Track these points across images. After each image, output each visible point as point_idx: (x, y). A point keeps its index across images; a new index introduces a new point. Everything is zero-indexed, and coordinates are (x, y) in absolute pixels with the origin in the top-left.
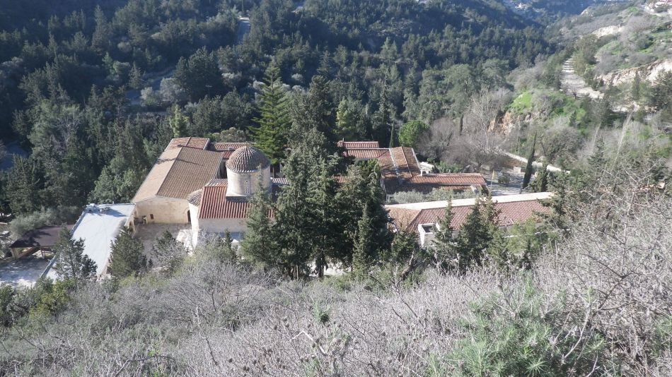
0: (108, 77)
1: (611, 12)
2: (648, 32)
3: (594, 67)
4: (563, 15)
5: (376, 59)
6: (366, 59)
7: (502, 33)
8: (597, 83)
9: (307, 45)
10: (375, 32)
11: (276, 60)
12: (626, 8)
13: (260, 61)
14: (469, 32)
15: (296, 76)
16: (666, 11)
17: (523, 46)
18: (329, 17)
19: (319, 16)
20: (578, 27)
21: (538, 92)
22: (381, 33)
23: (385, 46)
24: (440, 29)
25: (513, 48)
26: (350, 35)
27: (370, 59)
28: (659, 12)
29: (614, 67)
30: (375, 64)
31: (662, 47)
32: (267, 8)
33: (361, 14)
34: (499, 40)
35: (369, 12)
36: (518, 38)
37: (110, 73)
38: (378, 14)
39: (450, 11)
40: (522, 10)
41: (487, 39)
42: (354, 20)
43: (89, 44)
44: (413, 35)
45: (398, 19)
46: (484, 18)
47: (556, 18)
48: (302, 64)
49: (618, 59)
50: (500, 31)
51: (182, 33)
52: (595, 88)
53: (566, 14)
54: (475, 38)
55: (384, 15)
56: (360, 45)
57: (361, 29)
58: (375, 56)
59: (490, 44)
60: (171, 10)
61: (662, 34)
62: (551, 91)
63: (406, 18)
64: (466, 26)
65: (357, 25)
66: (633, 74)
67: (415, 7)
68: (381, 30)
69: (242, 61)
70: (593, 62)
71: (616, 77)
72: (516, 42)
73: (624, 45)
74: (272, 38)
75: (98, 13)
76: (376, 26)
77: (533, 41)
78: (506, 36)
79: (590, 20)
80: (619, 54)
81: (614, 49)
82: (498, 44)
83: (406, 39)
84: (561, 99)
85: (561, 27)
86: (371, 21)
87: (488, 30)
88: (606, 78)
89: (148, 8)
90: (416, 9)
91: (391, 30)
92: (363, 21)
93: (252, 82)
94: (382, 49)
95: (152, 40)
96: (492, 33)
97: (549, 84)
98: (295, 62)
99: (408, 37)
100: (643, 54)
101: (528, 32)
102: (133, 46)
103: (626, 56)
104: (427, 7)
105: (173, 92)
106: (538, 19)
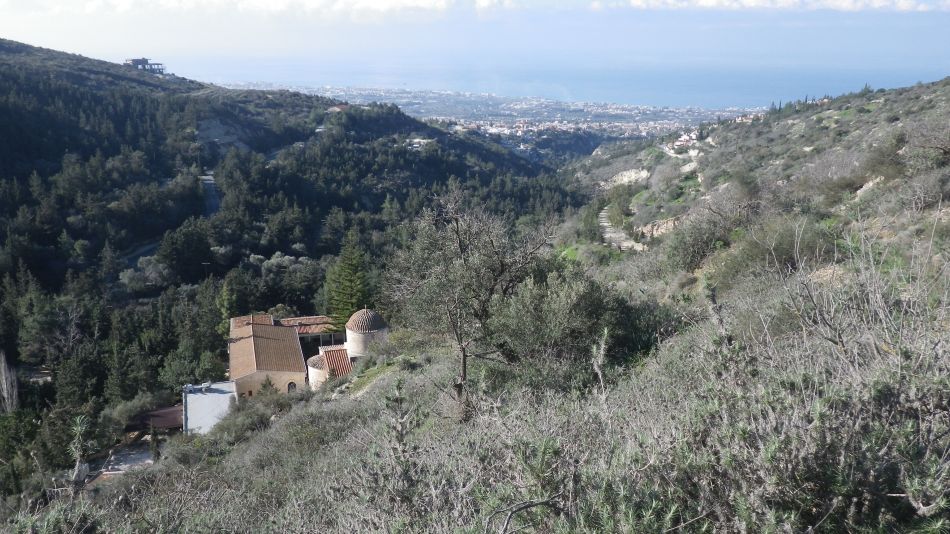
0: (71, 260)
1: (628, 153)
2: (676, 181)
3: (632, 219)
4: (572, 156)
5: (380, 220)
6: (368, 221)
7: (514, 182)
8: (637, 235)
9: (296, 208)
10: (369, 188)
11: (270, 228)
12: (644, 148)
13: (251, 230)
14: (476, 182)
15: (297, 246)
16: (686, 152)
17: (541, 197)
18: (311, 173)
19: (298, 171)
20: (595, 171)
21: (583, 248)
22: (377, 190)
23: (386, 205)
24: (443, 181)
25: (531, 200)
26: (342, 193)
27: (372, 221)
28: (680, 153)
29: (651, 218)
30: (380, 226)
31: (692, 196)
32: (235, 164)
33: (348, 167)
34: (512, 191)
35: (357, 165)
36: (534, 188)
37: (70, 256)
38: (369, 166)
39: (451, 158)
40: (524, 152)
41: (498, 189)
42: (342, 174)
43: (34, 220)
44: (414, 190)
45: (392, 170)
46: (491, 165)
47: (565, 160)
48: (300, 231)
49: (654, 210)
50: (512, 180)
51: (146, 200)
52: (637, 241)
53: (576, 154)
54: (485, 190)
55: (376, 167)
56: (356, 205)
57: (353, 185)
58: (377, 217)
59: (503, 196)
60: (119, 172)
61: (691, 183)
62: (596, 246)
63: (402, 169)
64: (473, 175)
65: (346, 180)
66: (671, 224)
67: (410, 155)
68: (377, 184)
69: (230, 231)
70: (629, 214)
71: (656, 228)
72: (531, 191)
73: (657, 195)
74: (255, 201)
75: (35, 180)
76: (369, 180)
77: (551, 190)
78: (520, 186)
79: (607, 163)
80: (654, 205)
81: (647, 200)
82: (512, 195)
83: (407, 194)
84: (606, 252)
85: (574, 171)
86: (362, 175)
87: (498, 179)
88: (646, 230)
89: (91, 171)
90: (411, 158)
91: (387, 184)
92: (352, 175)
93: (248, 257)
94: (383, 208)
95: (110, 210)
96: (503, 183)
97: (593, 239)
98: (291, 229)
99: (408, 192)
100: (675, 204)
101: (542, 179)
102: (87, 219)
103: (660, 207)
104: (424, 154)
105: (160, 273)
106: (545, 162)
